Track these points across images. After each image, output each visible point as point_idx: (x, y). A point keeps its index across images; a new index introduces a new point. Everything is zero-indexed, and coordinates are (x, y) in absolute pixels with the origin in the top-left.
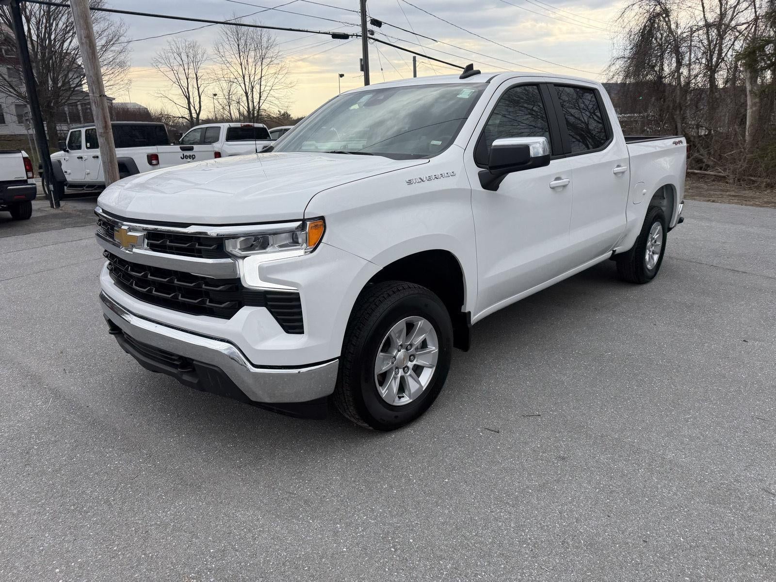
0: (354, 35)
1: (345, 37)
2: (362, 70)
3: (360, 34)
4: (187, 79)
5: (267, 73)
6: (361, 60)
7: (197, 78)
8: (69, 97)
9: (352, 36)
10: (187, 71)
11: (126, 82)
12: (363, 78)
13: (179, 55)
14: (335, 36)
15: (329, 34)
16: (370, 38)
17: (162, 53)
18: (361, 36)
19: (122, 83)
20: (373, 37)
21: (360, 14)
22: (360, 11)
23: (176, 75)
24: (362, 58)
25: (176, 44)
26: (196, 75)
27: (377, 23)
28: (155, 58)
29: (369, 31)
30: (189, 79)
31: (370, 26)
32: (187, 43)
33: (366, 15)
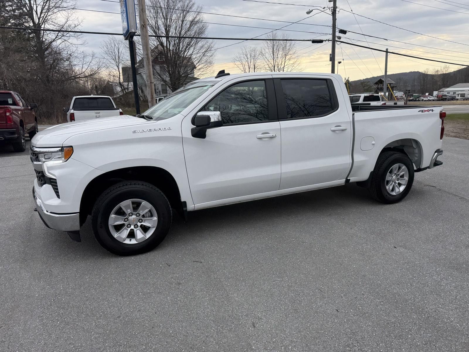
0: (326, 40)
1: (321, 41)
2: (331, 60)
3: (331, 39)
4: (249, 69)
5: (288, 64)
6: (330, 54)
7: (254, 68)
8: (184, 80)
9: (325, 41)
10: (249, 64)
11: (212, 72)
12: (331, 65)
13: (246, 56)
14: (314, 42)
15: (310, 41)
16: (337, 41)
17: (238, 55)
18: (331, 40)
19: (210, 72)
20: (340, 40)
21: (332, 27)
22: (332, 25)
23: (244, 67)
24: (331, 53)
25: (245, 49)
26: (254, 66)
27: (343, 32)
28: (234, 58)
29: (337, 37)
30: (250, 69)
31: (338, 34)
32: (251, 49)
33: (335, 28)
